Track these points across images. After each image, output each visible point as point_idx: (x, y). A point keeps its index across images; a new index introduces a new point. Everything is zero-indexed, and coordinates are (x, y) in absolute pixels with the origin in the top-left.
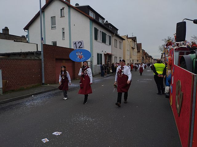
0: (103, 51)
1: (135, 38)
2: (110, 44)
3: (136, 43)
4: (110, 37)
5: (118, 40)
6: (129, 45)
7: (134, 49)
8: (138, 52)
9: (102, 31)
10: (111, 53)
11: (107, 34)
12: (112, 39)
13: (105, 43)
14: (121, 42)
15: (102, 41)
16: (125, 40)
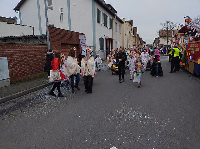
0: (104, 35)
1: (132, 21)
2: (111, 28)
3: (132, 28)
4: (111, 19)
5: (118, 23)
6: (127, 29)
7: (131, 33)
8: (134, 36)
9: (104, 13)
10: (112, 38)
11: (108, 17)
12: (113, 22)
13: (107, 27)
14: (120, 26)
15: (104, 24)
16: (124, 23)
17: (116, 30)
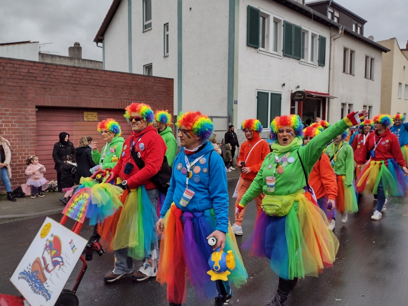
2: (322, 62)
4: (322, 40)
5: (361, 52)
9: (284, 21)
10: (326, 92)
11: (308, 31)
12: (332, 46)
13: (299, 59)
14: (372, 59)
15: (283, 51)
16: (389, 50)
17: (348, 69)
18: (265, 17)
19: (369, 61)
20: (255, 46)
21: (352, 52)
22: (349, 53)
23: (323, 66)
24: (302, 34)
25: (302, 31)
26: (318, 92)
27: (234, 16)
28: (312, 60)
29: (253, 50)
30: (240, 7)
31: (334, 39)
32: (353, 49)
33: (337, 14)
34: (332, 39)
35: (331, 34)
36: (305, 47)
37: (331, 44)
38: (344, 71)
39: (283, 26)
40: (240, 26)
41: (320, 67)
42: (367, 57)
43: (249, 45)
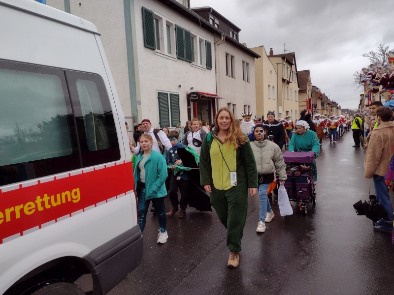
0: (180, 86)
1: (293, 55)
3: (294, 70)
4: (208, 45)
5: (239, 57)
6: (274, 73)
7: (288, 82)
8: (302, 91)
9: (175, 25)
10: (215, 93)
11: (196, 36)
12: (217, 51)
13: (191, 62)
14: (247, 64)
15: (176, 53)
16: (260, 57)
17: (230, 72)
18: (158, 19)
19: (245, 65)
20: (152, 48)
21: (232, 57)
22: (230, 58)
23: (210, 69)
24: (191, 38)
25: (191, 36)
26: (209, 93)
27: (130, 16)
28: (201, 64)
29: (150, 51)
30: (135, 8)
31: (218, 45)
32: (233, 54)
33: (217, 21)
34: (216, 44)
35: (215, 40)
36: (195, 51)
37: (215, 49)
38: (227, 74)
39: (175, 29)
40: (136, 27)
41: (208, 71)
42: (243, 62)
43: (146, 45)
